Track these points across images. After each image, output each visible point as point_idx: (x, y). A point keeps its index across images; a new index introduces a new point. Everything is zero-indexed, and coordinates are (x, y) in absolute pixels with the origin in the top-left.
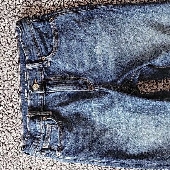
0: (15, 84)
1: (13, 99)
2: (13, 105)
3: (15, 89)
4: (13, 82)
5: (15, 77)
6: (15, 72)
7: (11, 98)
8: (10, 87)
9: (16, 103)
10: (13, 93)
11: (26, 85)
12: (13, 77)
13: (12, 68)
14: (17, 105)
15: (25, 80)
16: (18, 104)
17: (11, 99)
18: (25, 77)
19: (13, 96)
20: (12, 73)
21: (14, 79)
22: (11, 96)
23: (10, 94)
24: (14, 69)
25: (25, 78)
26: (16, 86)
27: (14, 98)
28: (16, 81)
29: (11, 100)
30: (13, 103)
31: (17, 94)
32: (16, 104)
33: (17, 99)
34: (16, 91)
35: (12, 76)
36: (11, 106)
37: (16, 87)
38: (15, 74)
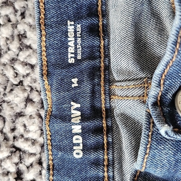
0: (29, 78)
1: (20, 144)
2: (22, 167)
3: (28, 100)
4: (22, 70)
5: (29, 47)
6: (27, 28)
7: (10, 136)
8: (8, 89)
9: (32, 160)
10: (20, 115)
11: (75, 80)
12: (21, 50)
13: (16, 11)
14: (37, 168)
15: (72, 61)
16: (40, 163)
17: (11, 143)
18: (71, 44)
19: (20, 130)
20: (16, 32)
21: (23, 56)
22: (13, 130)
23: (8, 119)
24: (23, 15)
25: (71, 50)
26: (34, 85)
27: (22, 136)
28: (32, 67)
29: (14, 147)
30: (21, 158)
31: (37, 120)
32: (31, 165)
33: (34, 142)
34: (30, 110)
35: (14, 46)
36: (13, 169)
37: (32, 89)
38: (29, 34)
